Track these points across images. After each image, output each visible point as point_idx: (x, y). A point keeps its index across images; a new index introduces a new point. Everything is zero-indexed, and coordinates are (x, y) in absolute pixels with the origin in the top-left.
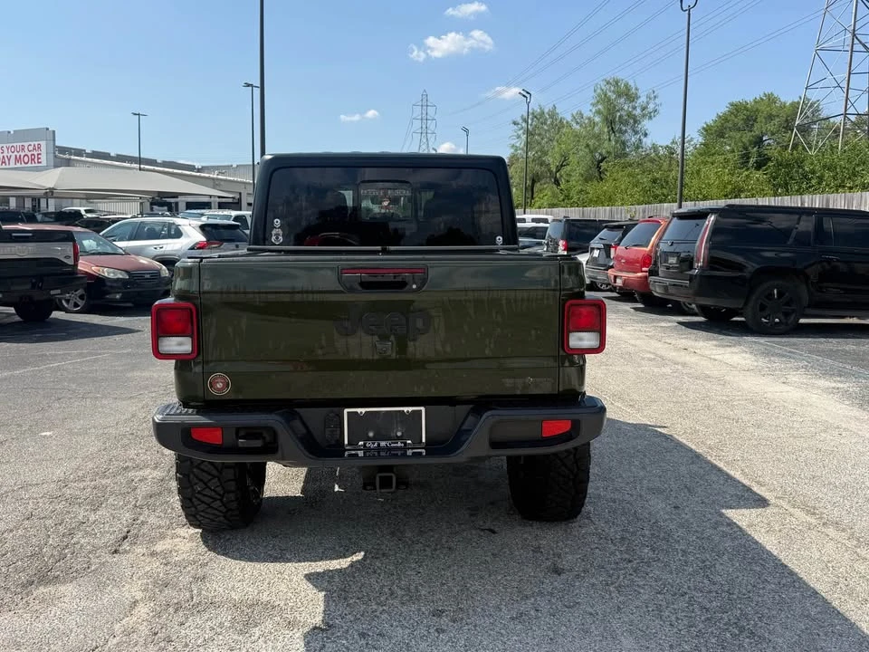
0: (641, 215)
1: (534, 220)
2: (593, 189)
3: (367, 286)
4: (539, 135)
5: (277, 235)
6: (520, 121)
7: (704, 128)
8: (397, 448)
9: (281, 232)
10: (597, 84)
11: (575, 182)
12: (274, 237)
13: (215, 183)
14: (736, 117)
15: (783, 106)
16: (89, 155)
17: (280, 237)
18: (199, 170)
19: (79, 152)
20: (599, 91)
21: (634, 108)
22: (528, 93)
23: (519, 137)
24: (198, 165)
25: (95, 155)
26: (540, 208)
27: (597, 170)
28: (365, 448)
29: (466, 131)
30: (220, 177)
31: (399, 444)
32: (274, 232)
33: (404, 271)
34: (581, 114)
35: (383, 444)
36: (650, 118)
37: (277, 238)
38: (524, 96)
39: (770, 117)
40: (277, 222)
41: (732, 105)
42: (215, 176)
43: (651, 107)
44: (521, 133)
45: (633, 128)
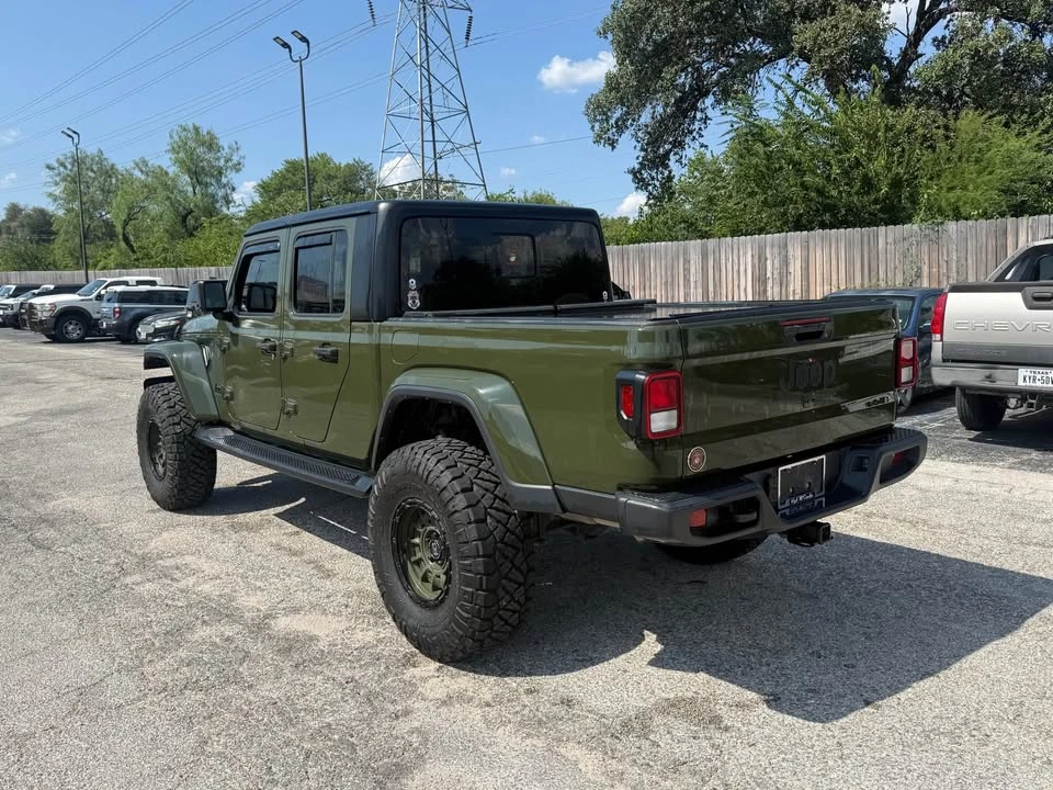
2: (183, 248)
5: (413, 298)
6: (56, 165)
7: (259, 185)
9: (417, 295)
10: (172, 130)
12: (410, 301)
14: (294, 175)
15: (338, 168)
17: (417, 301)
20: (176, 138)
21: (218, 159)
22: (74, 132)
23: (56, 184)
27: (185, 226)
32: (410, 295)
34: (144, 161)
36: (238, 170)
37: (414, 302)
38: (70, 136)
39: (330, 178)
40: (413, 282)
41: (287, 162)
43: (235, 159)
44: (58, 179)
45: (218, 181)
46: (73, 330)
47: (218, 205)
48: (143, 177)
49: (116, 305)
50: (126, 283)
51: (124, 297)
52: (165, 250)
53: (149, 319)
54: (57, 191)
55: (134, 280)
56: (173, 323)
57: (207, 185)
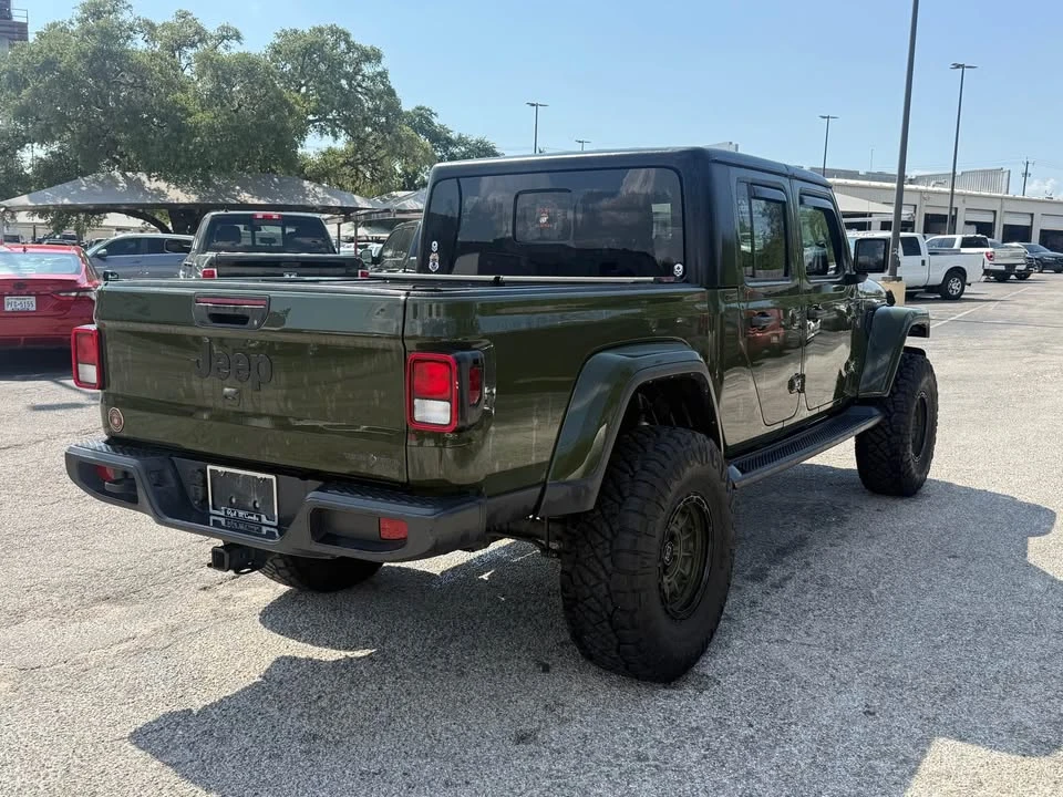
3: (218, 318)
8: (252, 522)
9: (437, 258)
28: (226, 517)
31: (254, 518)
32: (431, 257)
33: (245, 302)
35: (241, 514)
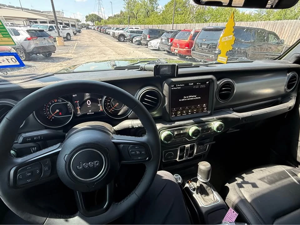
0: (161, 27)
1: (135, 28)
2: (146, 20)
4: (130, 4)
11: (142, 18)
13: (47, 16)
16: (7, 7)
18: (42, 12)
19: (4, 5)
23: (125, 5)
24: (42, 11)
25: (10, 6)
26: (132, 25)
27: (147, 15)
29: (111, 2)
30: (48, 14)
42: (47, 14)
44: (126, 3)
45: (155, 3)
46: (122, 39)
47: (154, 9)
48: (141, 3)
49: (130, 34)
50: (132, 28)
51: (131, 32)
52: (143, 21)
53: (135, 37)
54: (125, 7)
55: (134, 28)
56: (140, 39)
57: (153, 4)
